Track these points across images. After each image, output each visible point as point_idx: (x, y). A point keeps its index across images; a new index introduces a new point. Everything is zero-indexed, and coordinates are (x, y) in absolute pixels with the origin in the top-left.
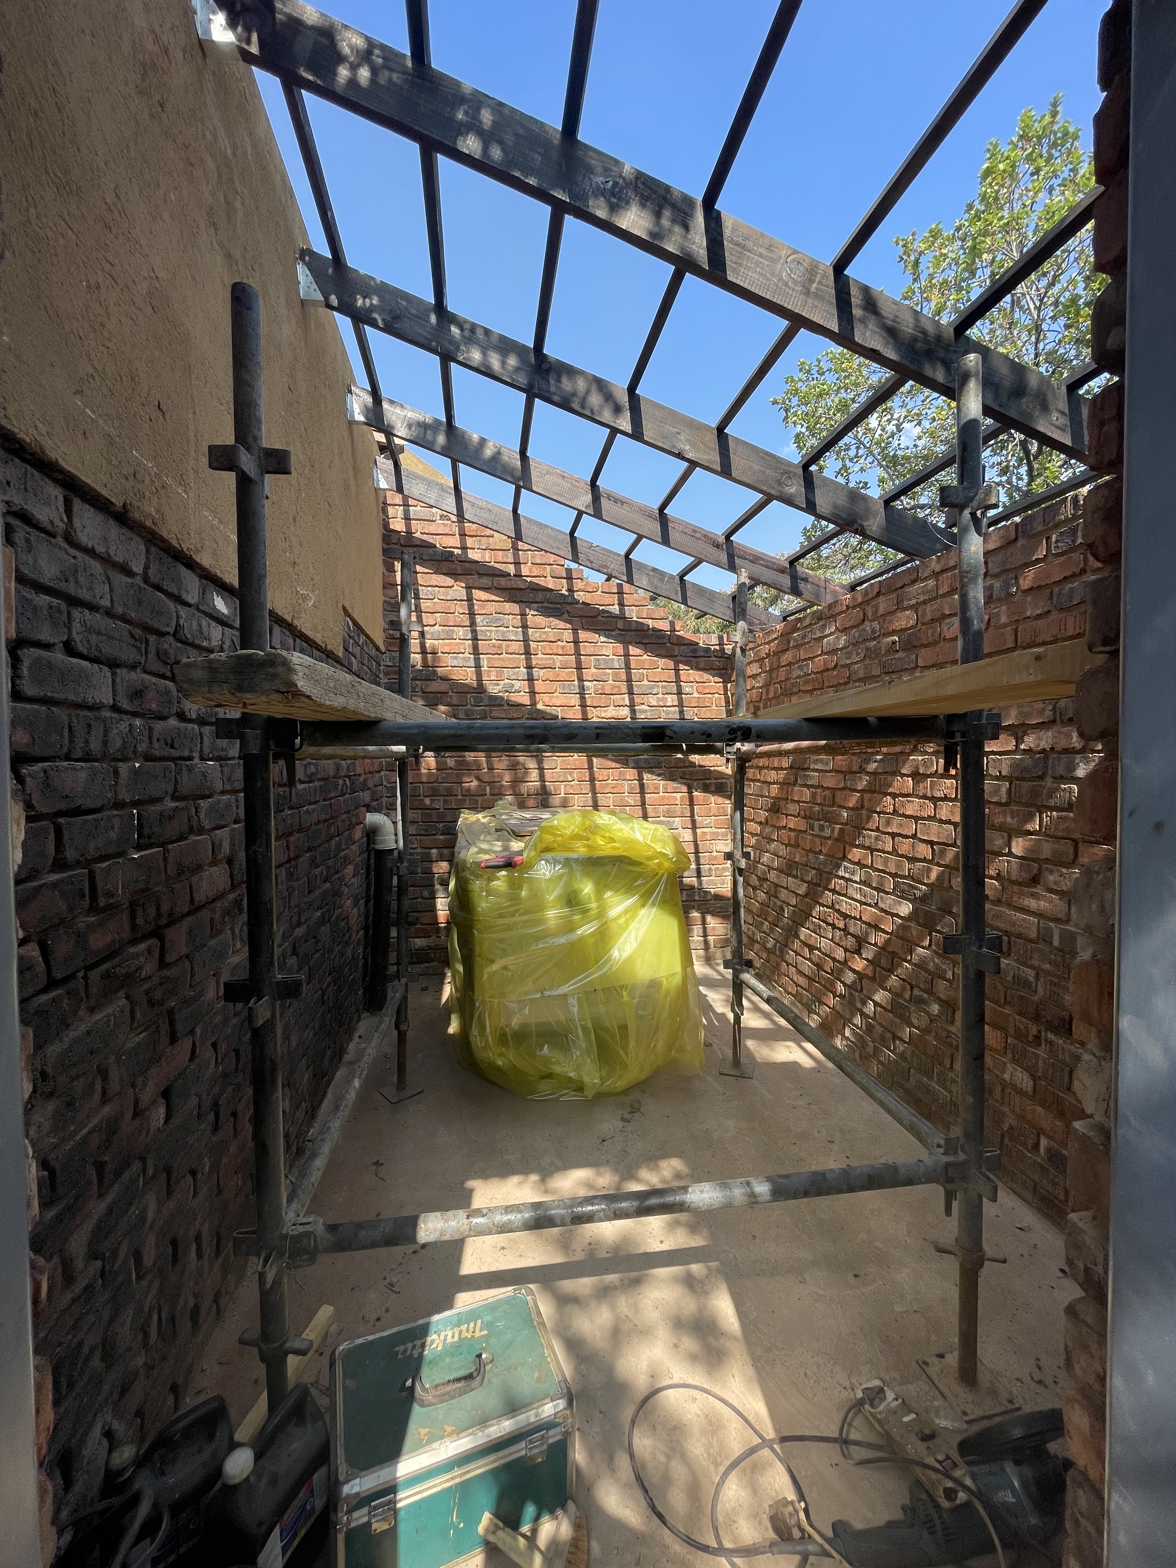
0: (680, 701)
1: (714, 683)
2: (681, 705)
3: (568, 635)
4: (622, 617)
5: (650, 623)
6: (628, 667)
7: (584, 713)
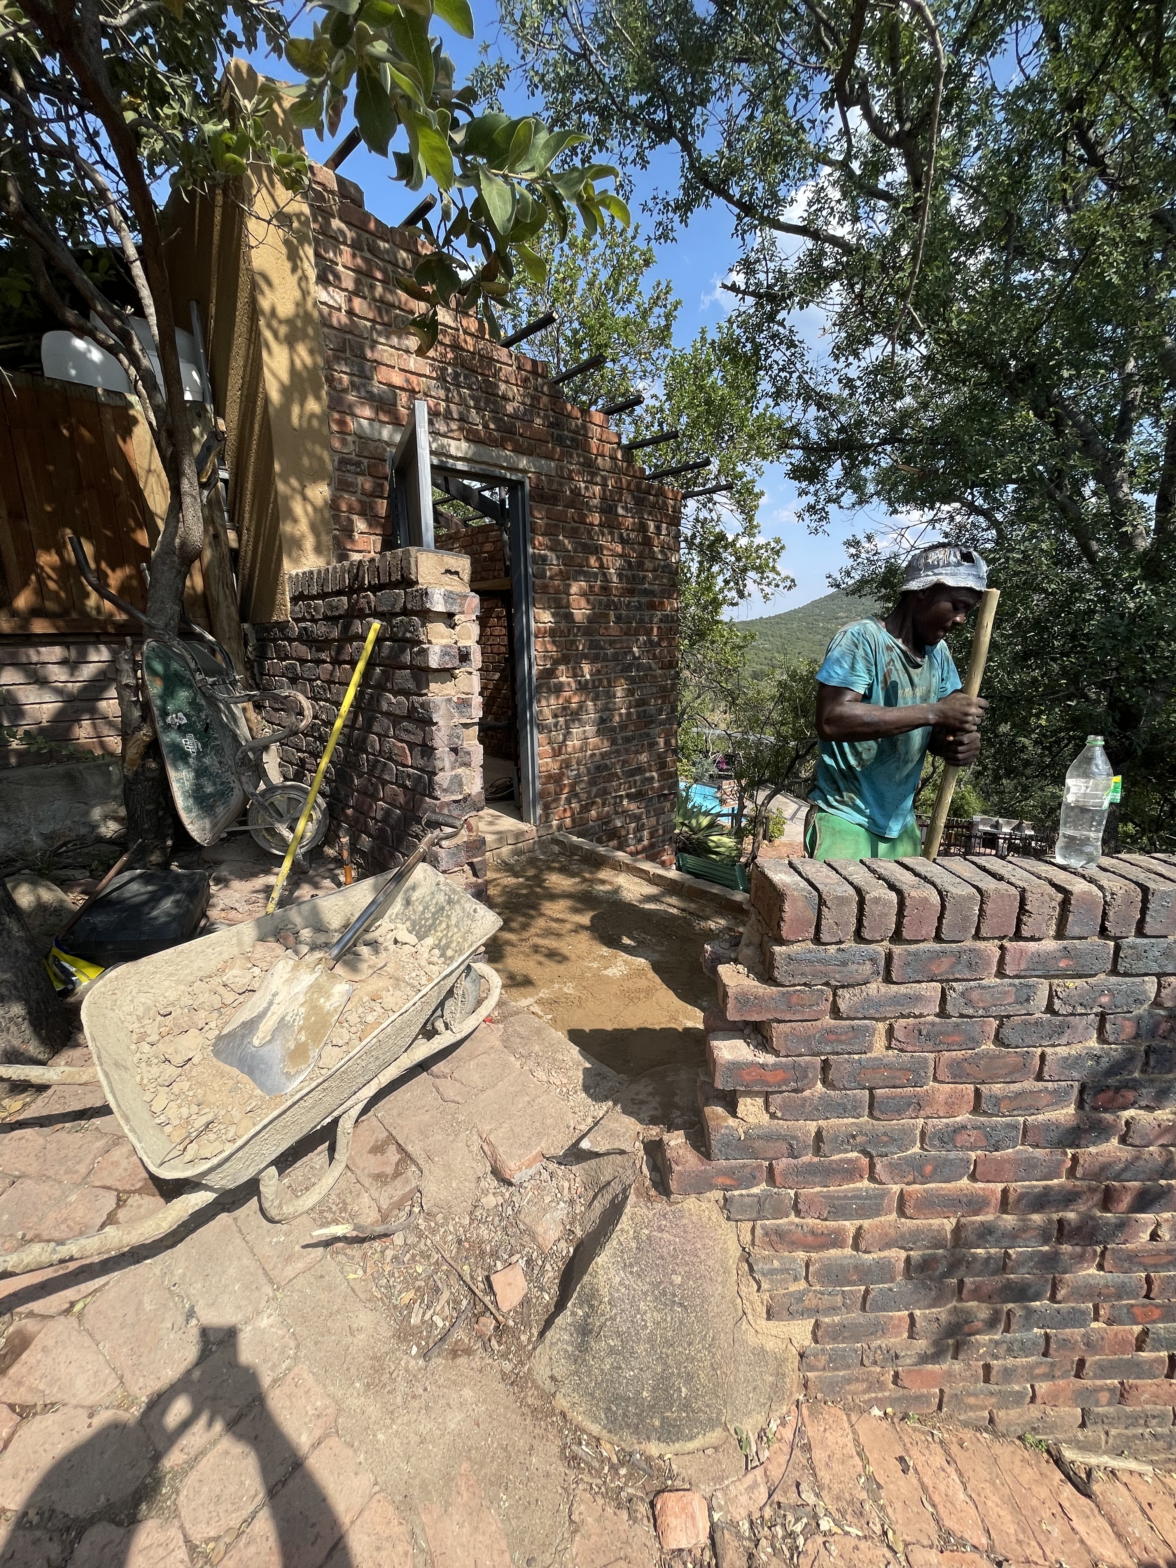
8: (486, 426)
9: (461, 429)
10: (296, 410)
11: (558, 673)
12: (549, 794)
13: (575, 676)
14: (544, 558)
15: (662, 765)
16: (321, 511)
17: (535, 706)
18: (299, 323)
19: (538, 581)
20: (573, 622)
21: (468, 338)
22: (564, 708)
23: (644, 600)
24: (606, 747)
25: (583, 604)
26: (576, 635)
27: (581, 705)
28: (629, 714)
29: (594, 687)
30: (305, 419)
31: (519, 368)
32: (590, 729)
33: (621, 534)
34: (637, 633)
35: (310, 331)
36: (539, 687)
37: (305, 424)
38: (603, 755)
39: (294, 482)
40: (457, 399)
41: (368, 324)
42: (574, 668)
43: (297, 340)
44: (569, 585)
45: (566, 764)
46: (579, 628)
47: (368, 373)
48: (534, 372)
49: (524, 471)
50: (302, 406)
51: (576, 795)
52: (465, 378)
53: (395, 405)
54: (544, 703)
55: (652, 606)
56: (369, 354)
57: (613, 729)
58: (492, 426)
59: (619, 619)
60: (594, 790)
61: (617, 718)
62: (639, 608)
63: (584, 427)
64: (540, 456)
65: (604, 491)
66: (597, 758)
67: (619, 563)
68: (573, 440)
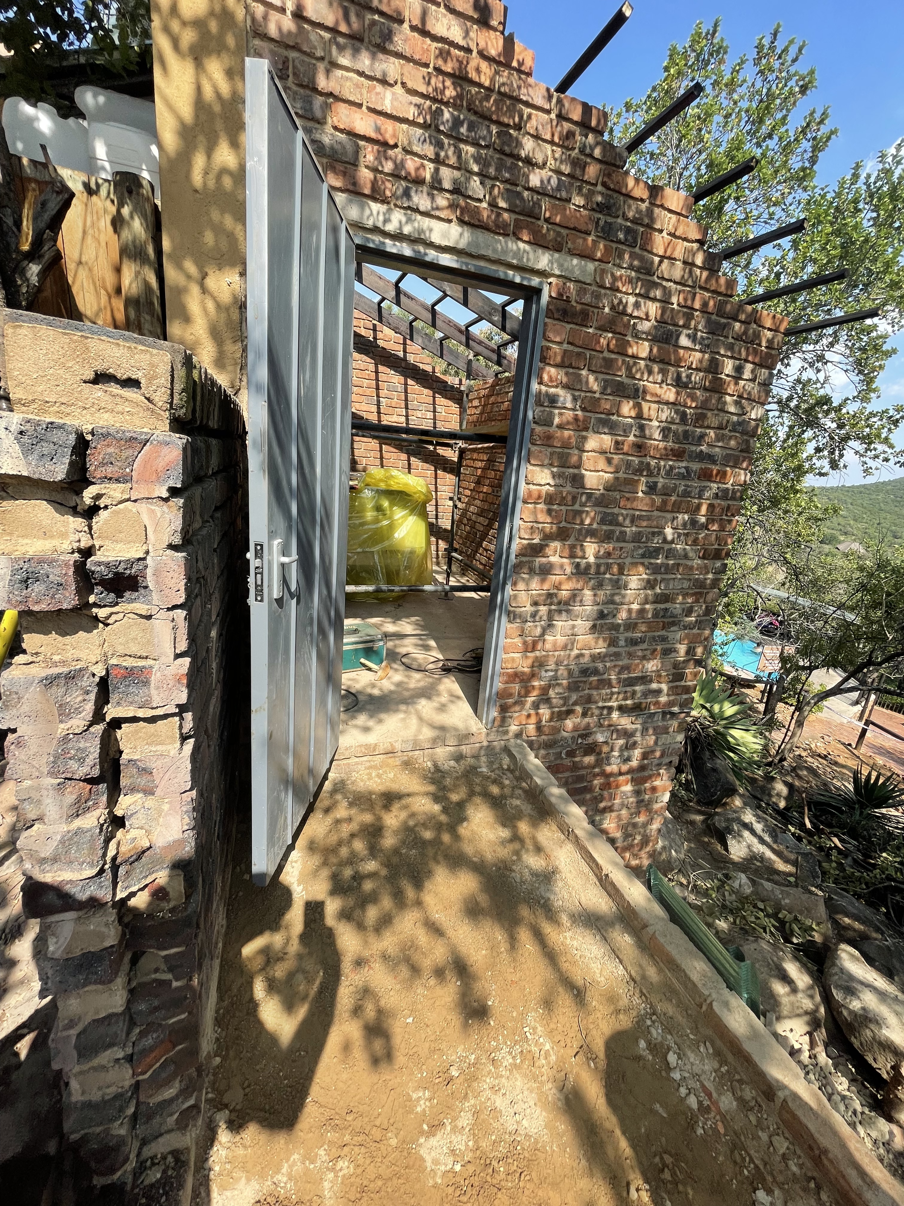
0: (435, 416)
1: (455, 408)
2: (435, 419)
3: (372, 367)
4: (405, 359)
5: (421, 366)
6: (406, 392)
7: (379, 417)
8: (493, 205)
9: (452, 206)
10: (199, 161)
11: (549, 551)
12: (510, 695)
13: (572, 556)
14: (553, 400)
15: (677, 676)
16: (227, 309)
17: (508, 588)
18: (213, 26)
19: (538, 429)
20: (583, 487)
21: (484, 66)
22: (550, 596)
23: (695, 466)
24: (601, 648)
25: (602, 464)
26: (583, 505)
27: (574, 595)
28: (642, 612)
29: (598, 573)
30: (212, 176)
31: (560, 116)
32: (582, 625)
33: (679, 376)
34: (677, 508)
35: (230, 41)
36: (517, 567)
37: (211, 184)
38: (594, 658)
39: (190, 267)
40: (453, 160)
41: (327, 35)
42: (572, 547)
43: (209, 53)
44: (585, 438)
45: (540, 664)
46: (589, 496)
47: (318, 114)
48: (585, 125)
49: (542, 274)
50: (209, 156)
51: (548, 701)
52: (470, 129)
53: (355, 164)
54: (521, 586)
55: (706, 476)
56: (322, 83)
57: (615, 627)
58: (502, 204)
59: (652, 489)
60: (574, 697)
61: (624, 615)
62: (687, 475)
63: (650, 213)
64: (572, 253)
65: (664, 310)
66: (586, 659)
67: (666, 414)
68: (628, 231)
